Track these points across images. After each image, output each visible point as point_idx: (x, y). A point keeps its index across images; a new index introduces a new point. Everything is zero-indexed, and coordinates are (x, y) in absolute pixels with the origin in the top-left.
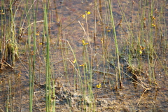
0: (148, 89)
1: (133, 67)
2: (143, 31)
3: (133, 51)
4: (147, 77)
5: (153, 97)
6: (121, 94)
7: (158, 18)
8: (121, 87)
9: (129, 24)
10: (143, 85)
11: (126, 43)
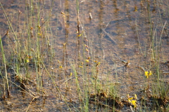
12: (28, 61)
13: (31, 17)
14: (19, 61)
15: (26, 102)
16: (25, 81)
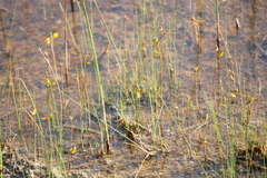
0: (152, 153)
1: (127, 119)
2: (142, 63)
3: (127, 94)
4: (149, 134)
5: (159, 166)
6: (109, 161)
7: (165, 42)
8: (108, 152)
9: (119, 52)
10: (143, 147)
11: (116, 82)
12: (139, 96)
13: (143, 26)
14: (124, 95)
15: (136, 161)
16: (134, 128)
